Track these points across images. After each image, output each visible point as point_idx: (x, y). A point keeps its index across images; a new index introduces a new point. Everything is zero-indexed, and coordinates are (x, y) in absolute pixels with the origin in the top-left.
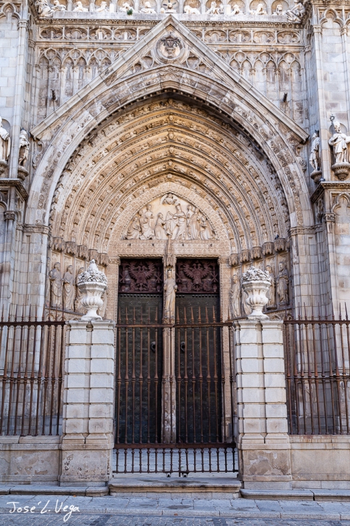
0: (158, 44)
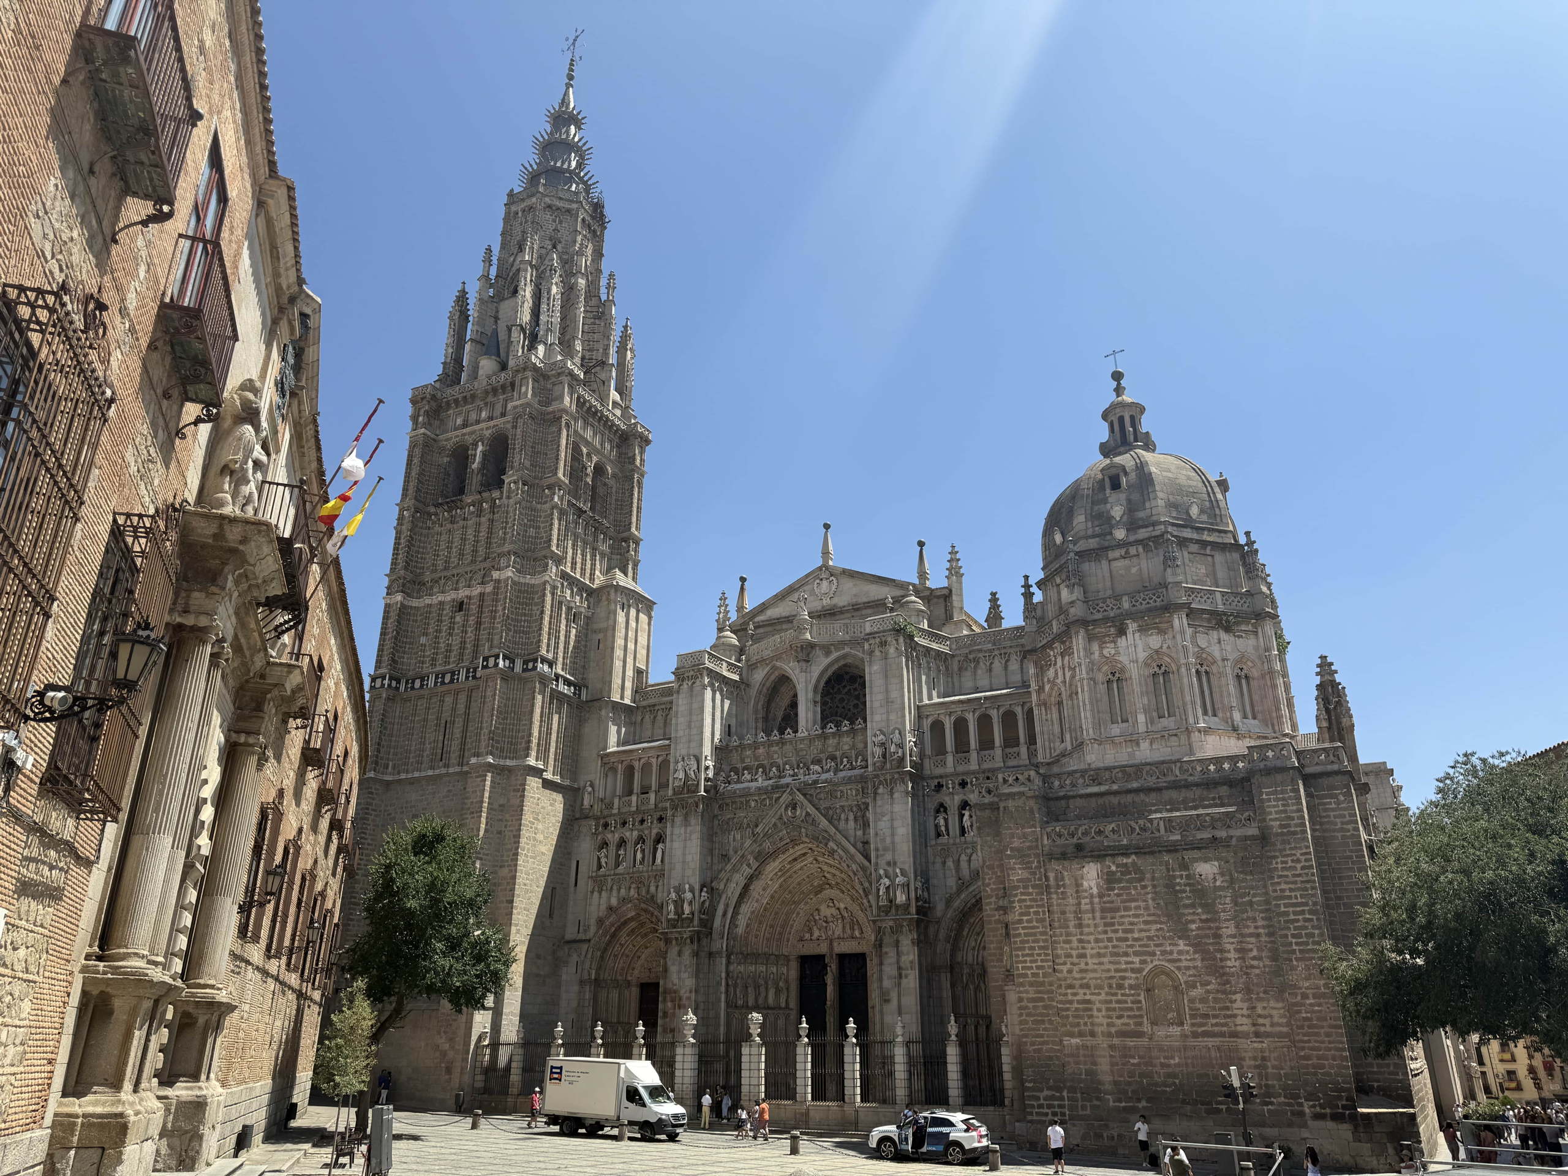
0: (786, 809)
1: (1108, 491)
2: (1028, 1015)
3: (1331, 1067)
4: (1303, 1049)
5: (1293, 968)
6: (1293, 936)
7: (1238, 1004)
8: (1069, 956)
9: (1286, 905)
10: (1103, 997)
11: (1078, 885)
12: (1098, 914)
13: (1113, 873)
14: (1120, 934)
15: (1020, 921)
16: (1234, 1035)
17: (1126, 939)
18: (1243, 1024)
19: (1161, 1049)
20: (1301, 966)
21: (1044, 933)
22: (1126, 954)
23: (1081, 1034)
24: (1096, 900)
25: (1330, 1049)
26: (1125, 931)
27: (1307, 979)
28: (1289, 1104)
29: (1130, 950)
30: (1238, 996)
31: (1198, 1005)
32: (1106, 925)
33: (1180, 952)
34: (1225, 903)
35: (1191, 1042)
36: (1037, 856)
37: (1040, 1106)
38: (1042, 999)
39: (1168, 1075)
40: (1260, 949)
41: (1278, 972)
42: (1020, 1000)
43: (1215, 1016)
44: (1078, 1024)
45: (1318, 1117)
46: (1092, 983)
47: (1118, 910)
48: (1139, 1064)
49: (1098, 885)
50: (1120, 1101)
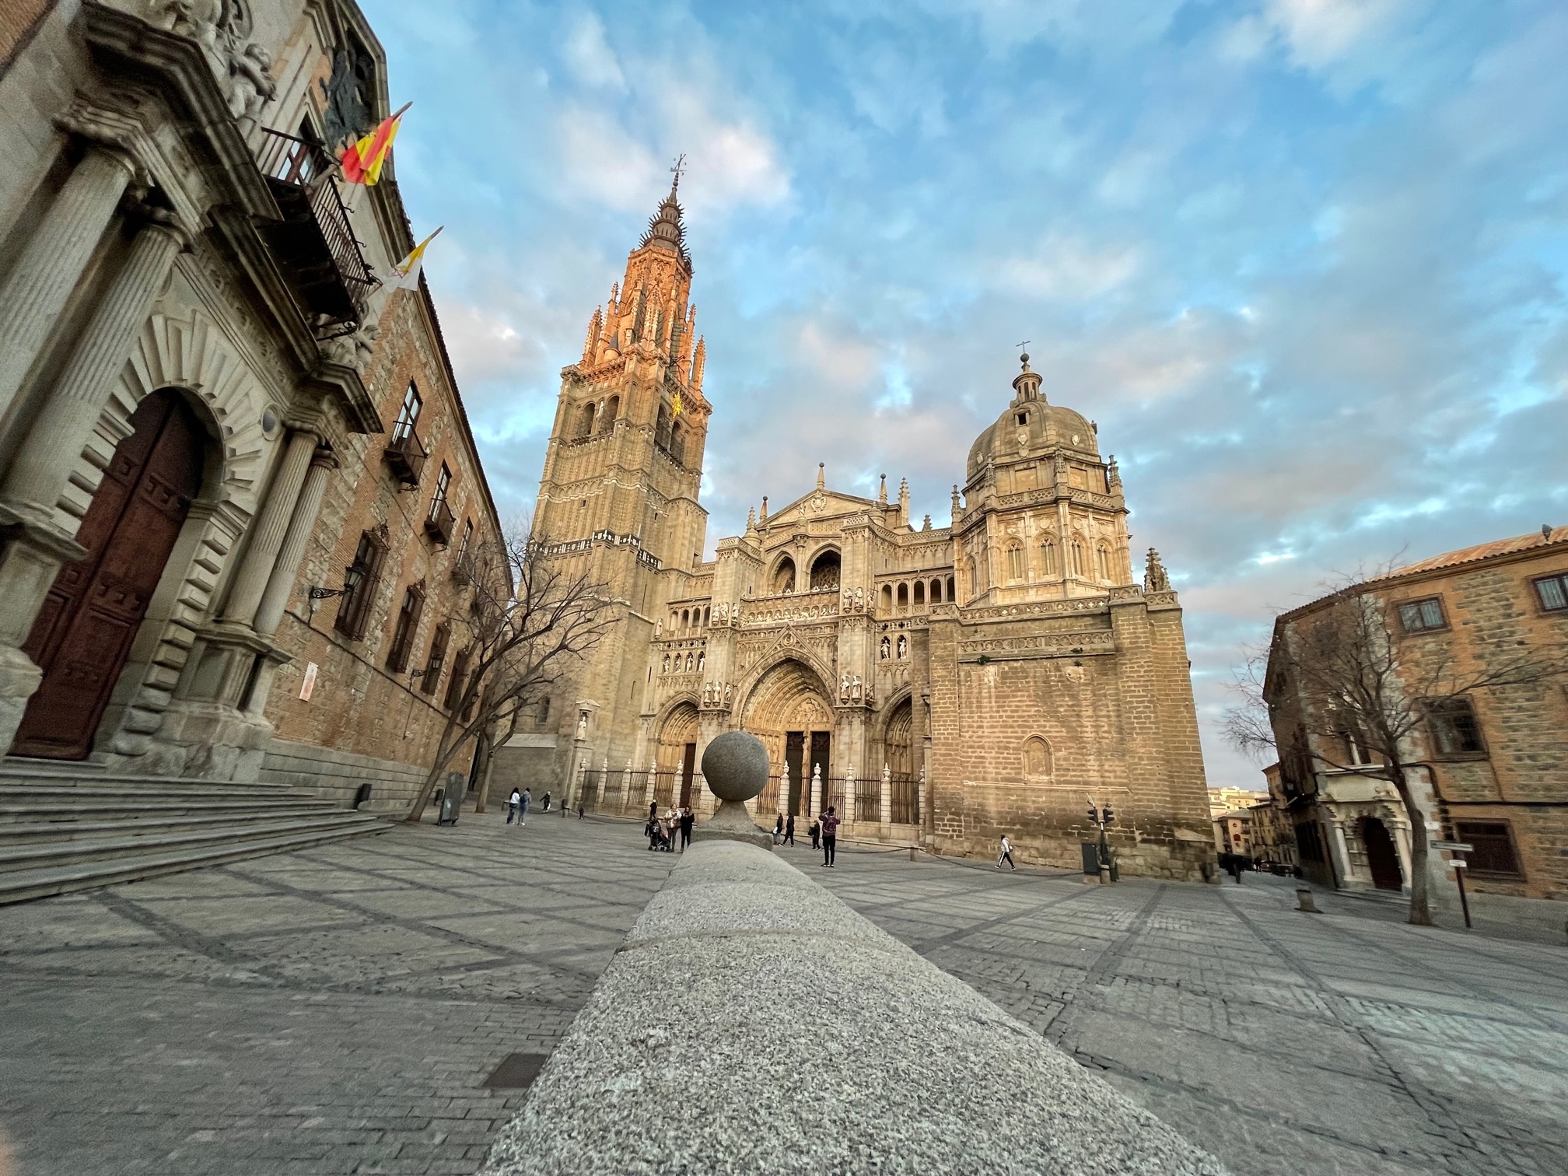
1: (1017, 425)
2: (940, 765)
3: (1157, 806)
4: (1137, 794)
5: (1134, 740)
6: (1135, 718)
7: (1092, 762)
8: (970, 726)
9: (1131, 697)
10: (993, 755)
11: (980, 679)
12: (993, 700)
13: (1007, 673)
14: (1009, 713)
15: (938, 703)
16: (1086, 783)
17: (1013, 717)
18: (1094, 776)
19: (1033, 790)
20: (1139, 738)
21: (955, 712)
22: (1012, 727)
23: (976, 779)
24: (993, 690)
25: (1156, 795)
26: (1012, 711)
27: (1144, 746)
28: (1125, 832)
29: (1015, 724)
30: (1092, 757)
31: (1061, 762)
32: (998, 707)
33: (1051, 727)
34: (1086, 696)
35: (1056, 787)
36: (953, 661)
37: (945, 825)
38: (950, 755)
39: (1037, 809)
40: (1110, 726)
41: (1122, 741)
42: (935, 754)
43: (1074, 770)
44: (975, 772)
45: (1144, 841)
46: (987, 745)
47: (1008, 697)
48: (1016, 801)
49: (995, 680)
50: (1001, 824)
